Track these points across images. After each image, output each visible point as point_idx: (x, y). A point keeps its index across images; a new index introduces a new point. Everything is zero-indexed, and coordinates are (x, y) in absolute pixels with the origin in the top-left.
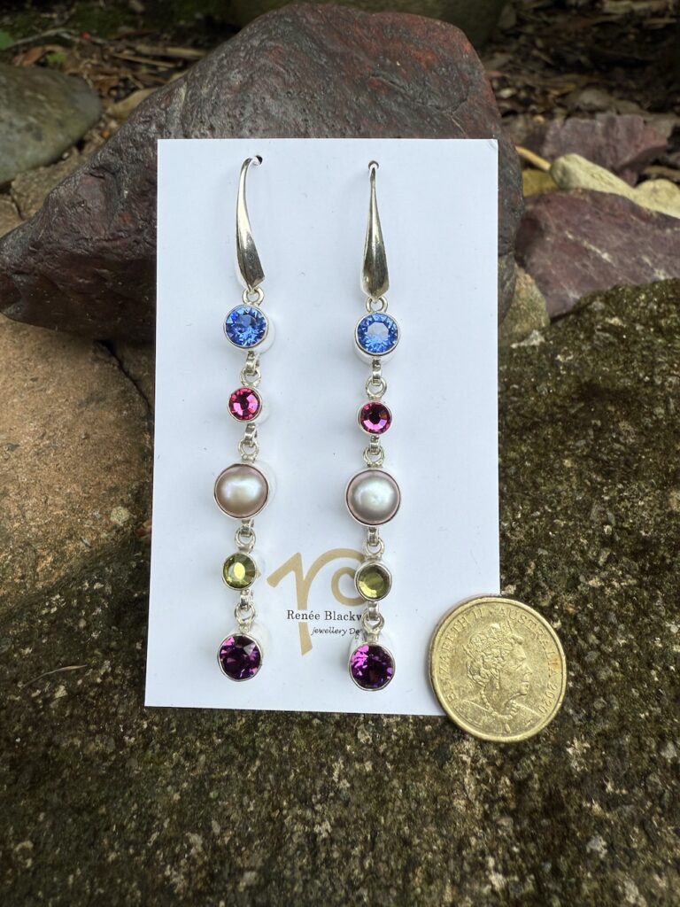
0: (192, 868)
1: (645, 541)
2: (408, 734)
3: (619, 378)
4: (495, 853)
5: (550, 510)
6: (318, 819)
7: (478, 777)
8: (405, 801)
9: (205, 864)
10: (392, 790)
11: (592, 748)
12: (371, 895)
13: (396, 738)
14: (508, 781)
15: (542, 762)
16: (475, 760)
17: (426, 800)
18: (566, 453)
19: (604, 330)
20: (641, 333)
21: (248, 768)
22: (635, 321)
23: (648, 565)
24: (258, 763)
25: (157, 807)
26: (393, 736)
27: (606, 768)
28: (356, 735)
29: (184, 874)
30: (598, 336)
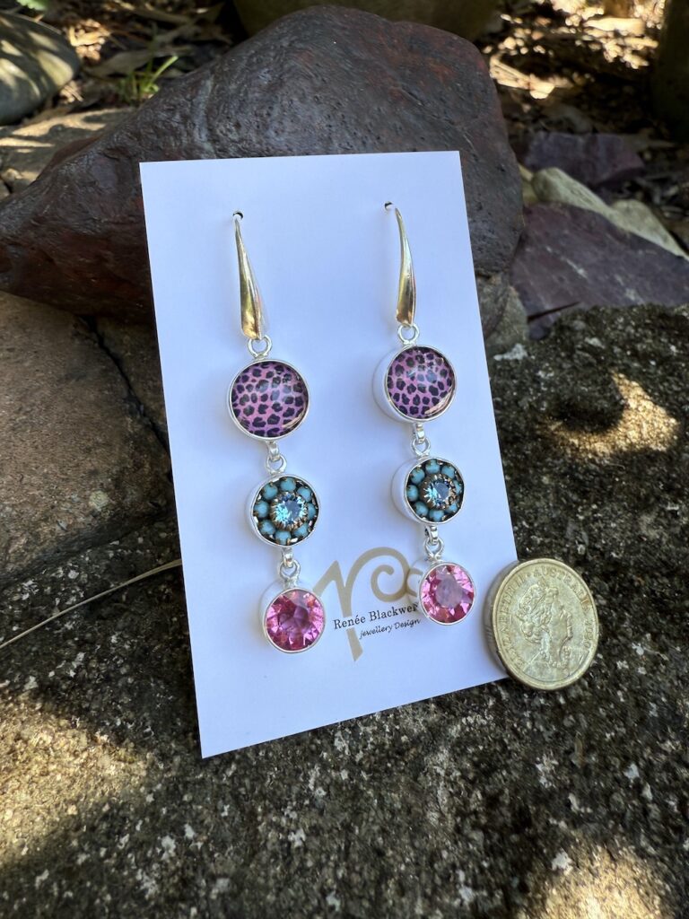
0: (164, 873)
1: (616, 563)
2: (384, 744)
3: (597, 399)
4: (465, 867)
5: (527, 526)
6: (293, 826)
7: (451, 790)
8: (380, 812)
9: (177, 869)
10: (368, 799)
11: (560, 765)
12: (343, 905)
13: (372, 747)
14: (480, 796)
15: (513, 778)
16: (448, 773)
17: (399, 811)
18: (544, 469)
19: (583, 349)
20: (618, 356)
21: (224, 772)
22: (613, 343)
23: (617, 586)
24: (234, 767)
25: (129, 810)
26: (369, 745)
27: (572, 785)
28: (332, 742)
29: (156, 879)
30: (579, 356)
